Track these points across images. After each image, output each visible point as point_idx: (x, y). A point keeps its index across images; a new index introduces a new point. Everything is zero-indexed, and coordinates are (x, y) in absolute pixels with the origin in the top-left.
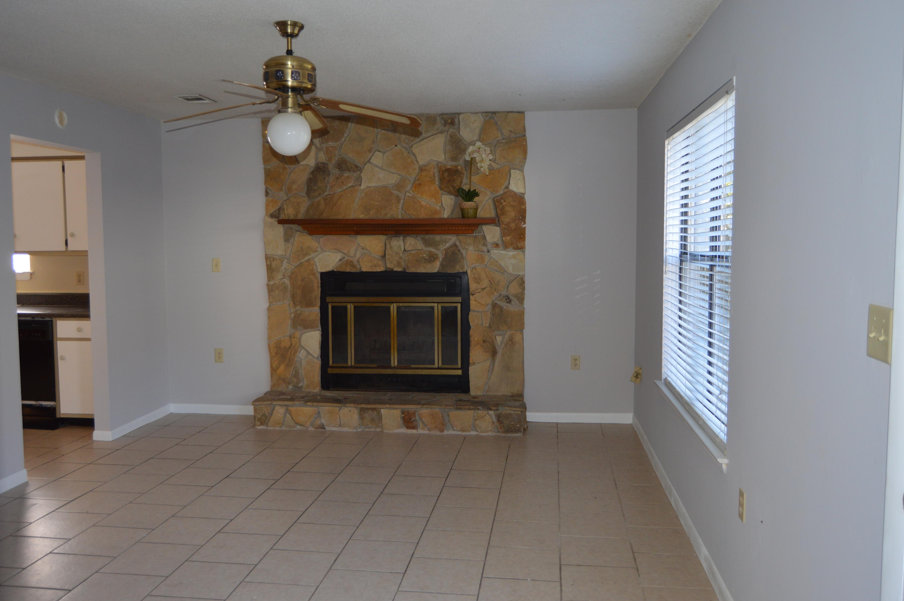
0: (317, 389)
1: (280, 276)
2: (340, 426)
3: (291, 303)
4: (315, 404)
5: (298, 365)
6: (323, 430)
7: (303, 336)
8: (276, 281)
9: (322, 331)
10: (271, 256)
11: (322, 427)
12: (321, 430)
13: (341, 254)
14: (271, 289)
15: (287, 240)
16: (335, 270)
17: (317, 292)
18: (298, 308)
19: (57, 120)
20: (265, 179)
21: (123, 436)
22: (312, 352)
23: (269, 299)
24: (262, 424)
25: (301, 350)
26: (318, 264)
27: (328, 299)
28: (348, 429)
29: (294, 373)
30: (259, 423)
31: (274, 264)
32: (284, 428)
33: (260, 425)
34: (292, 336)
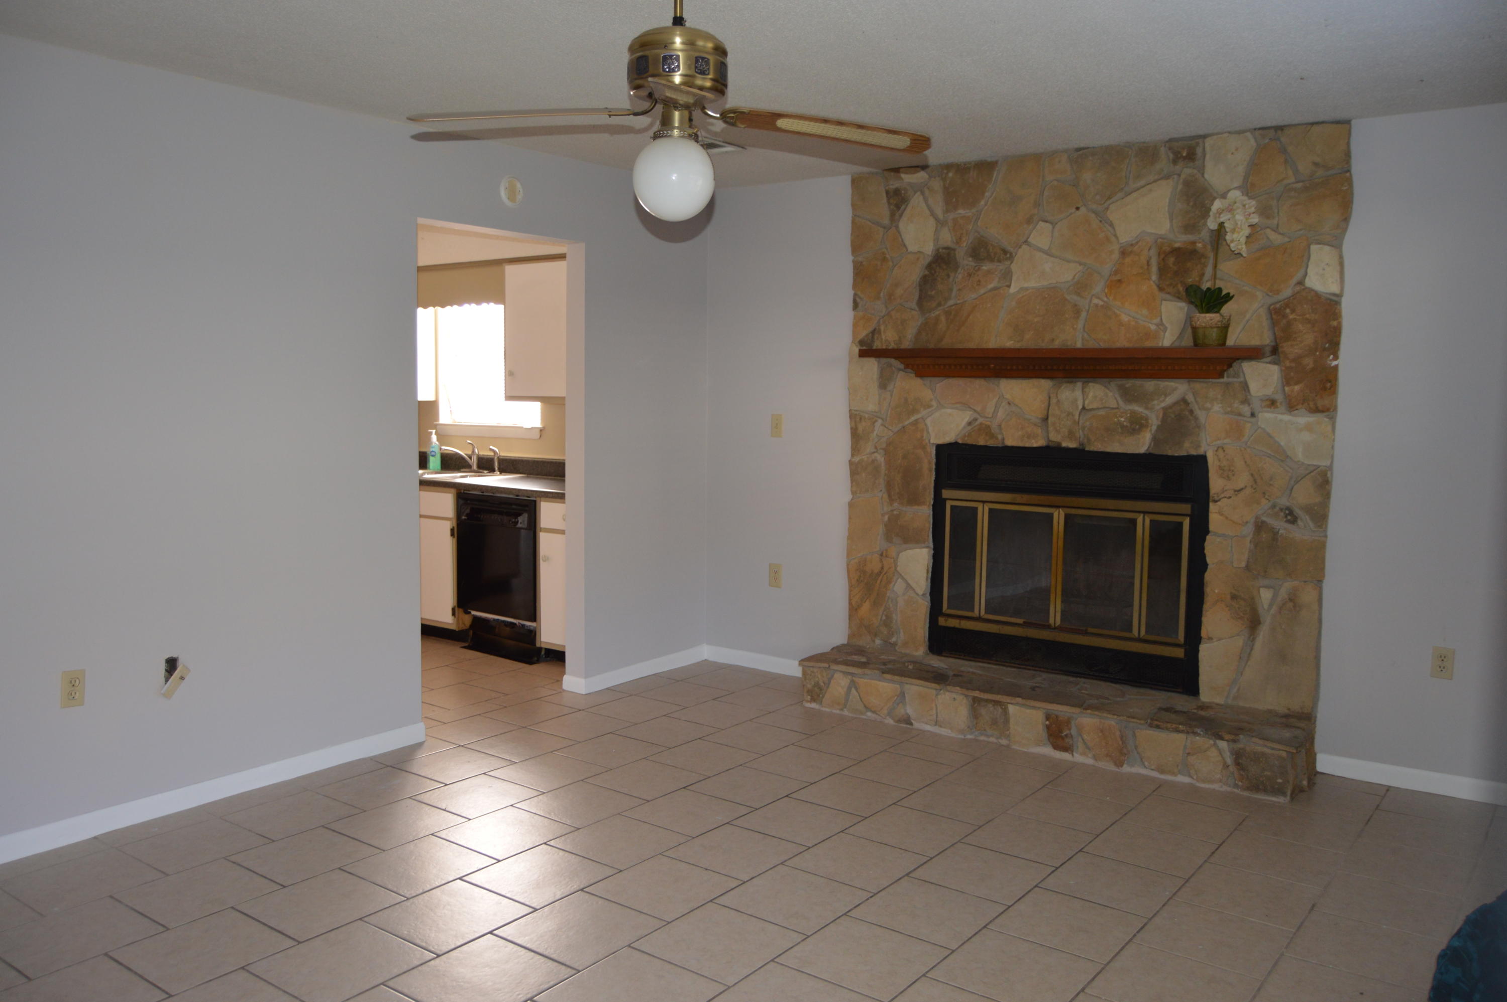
0: (920, 651)
1: (869, 448)
2: (937, 723)
3: (886, 496)
4: (897, 678)
5: (891, 605)
6: (909, 726)
7: (900, 555)
8: (863, 457)
9: (934, 549)
10: (857, 413)
11: (908, 721)
12: (905, 726)
13: (971, 413)
14: (855, 470)
15: (883, 386)
16: (960, 442)
17: (928, 479)
18: (896, 505)
19: (503, 194)
20: (855, 280)
21: (608, 689)
22: (914, 585)
23: (852, 486)
24: (813, 700)
25: (898, 579)
26: (930, 429)
27: (946, 493)
28: (950, 731)
29: (884, 618)
30: (809, 697)
31: (860, 429)
32: (845, 712)
33: (810, 702)
34: (884, 554)
